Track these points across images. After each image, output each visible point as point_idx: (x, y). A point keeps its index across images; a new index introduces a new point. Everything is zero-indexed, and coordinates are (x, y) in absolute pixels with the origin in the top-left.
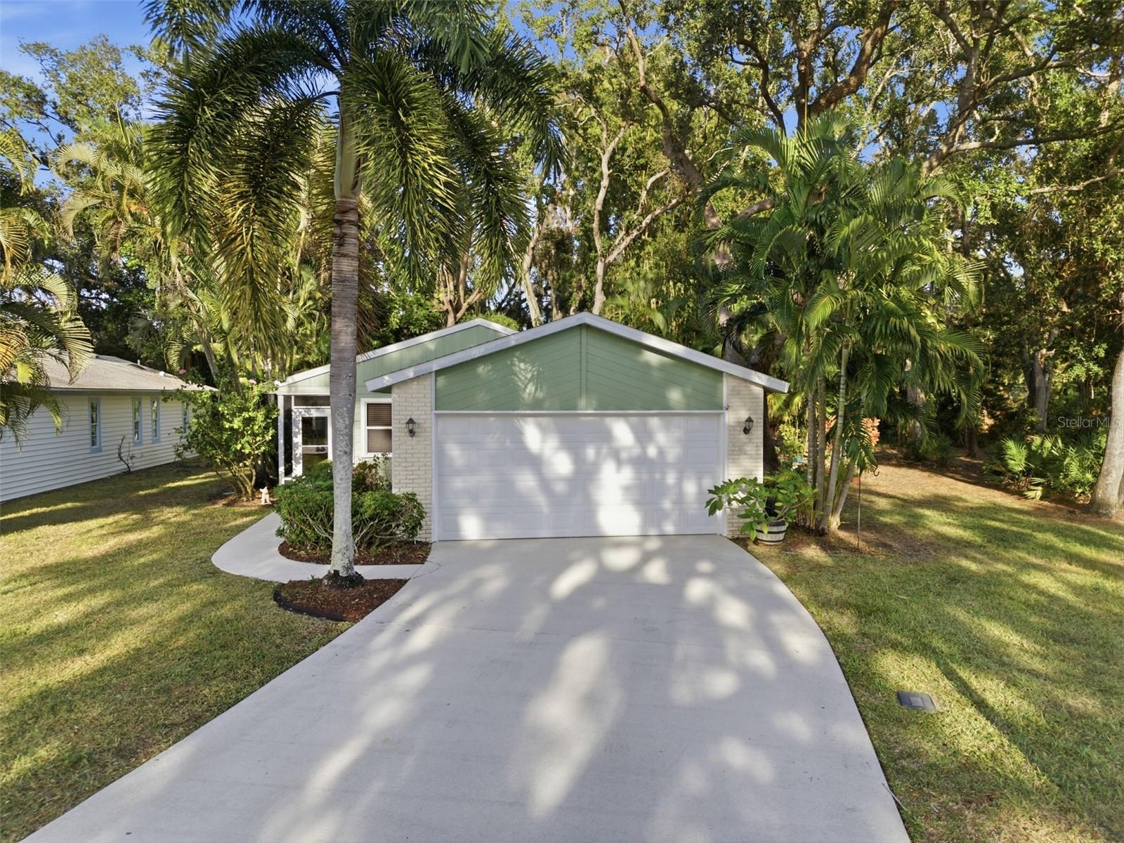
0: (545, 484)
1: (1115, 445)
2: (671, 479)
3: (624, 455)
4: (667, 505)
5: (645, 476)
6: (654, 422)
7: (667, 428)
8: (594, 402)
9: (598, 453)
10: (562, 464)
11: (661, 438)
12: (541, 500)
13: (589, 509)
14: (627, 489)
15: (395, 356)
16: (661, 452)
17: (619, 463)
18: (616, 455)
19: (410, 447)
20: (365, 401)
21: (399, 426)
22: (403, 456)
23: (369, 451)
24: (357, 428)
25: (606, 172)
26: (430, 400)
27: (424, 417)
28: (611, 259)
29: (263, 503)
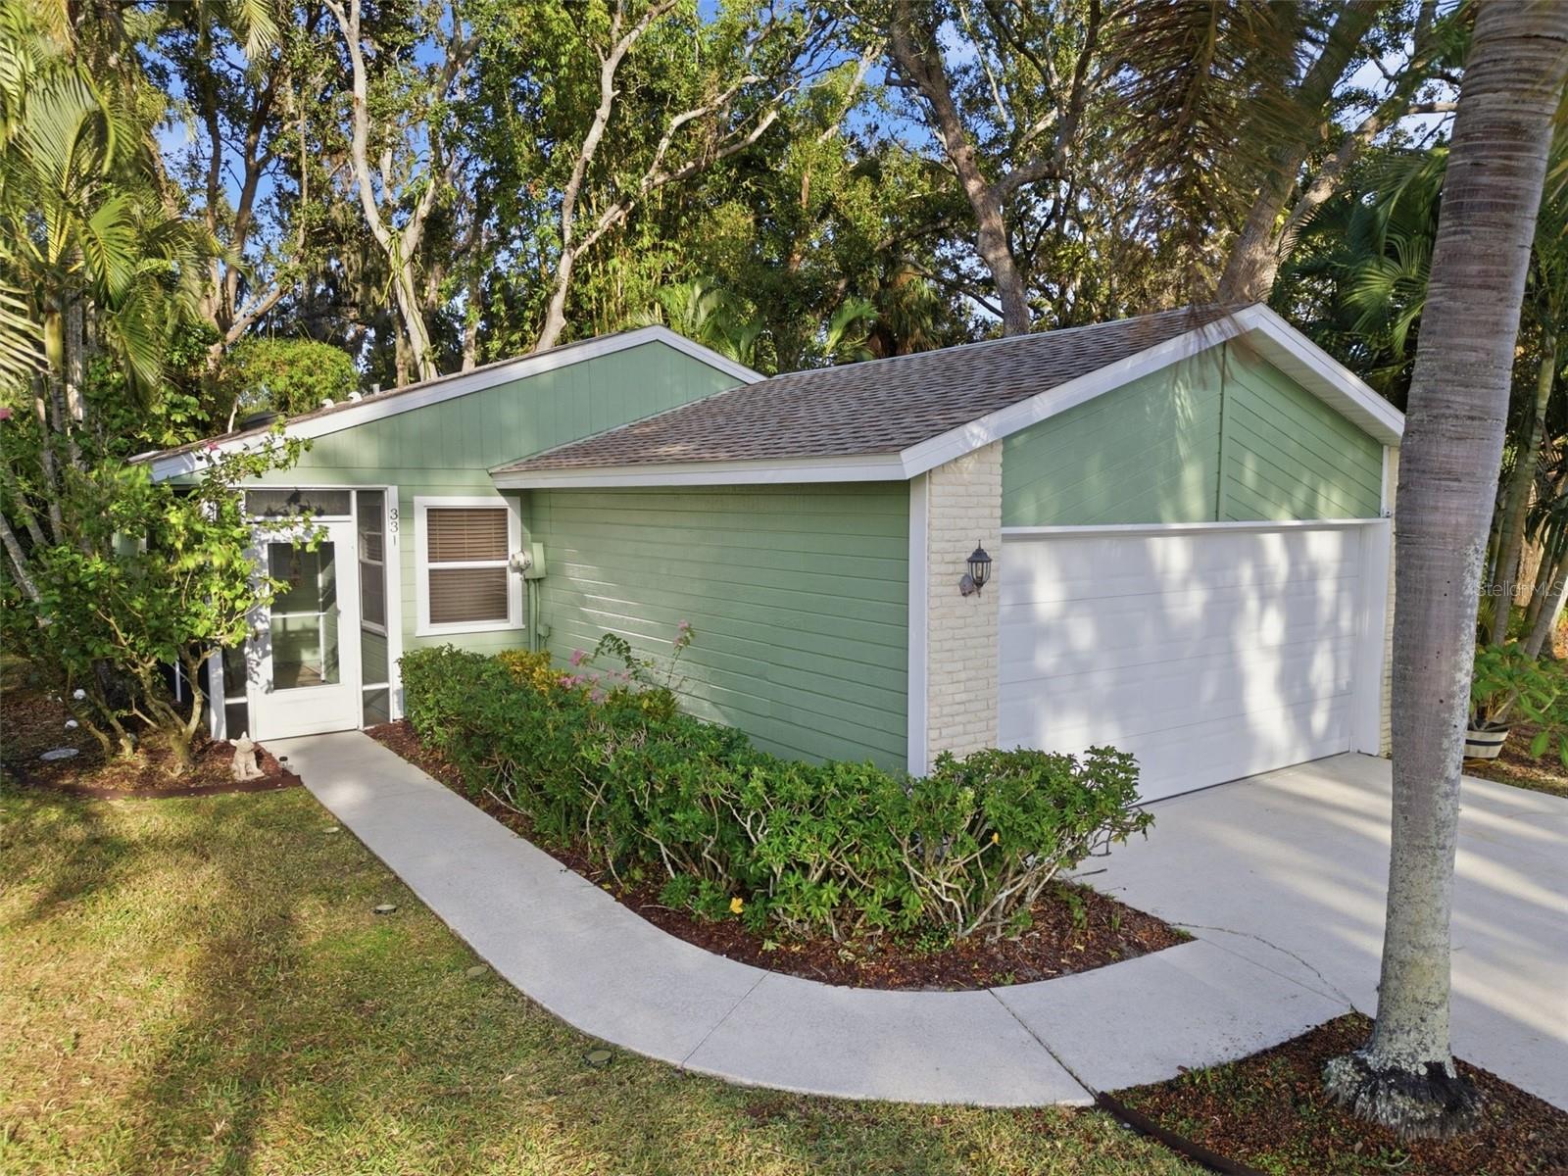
19: (961, 621)
20: (422, 502)
21: (943, 568)
22: (947, 645)
23: (433, 621)
24: (407, 568)
25: (608, 92)
26: (1000, 500)
27: (988, 543)
28: (579, 252)
29: (241, 776)
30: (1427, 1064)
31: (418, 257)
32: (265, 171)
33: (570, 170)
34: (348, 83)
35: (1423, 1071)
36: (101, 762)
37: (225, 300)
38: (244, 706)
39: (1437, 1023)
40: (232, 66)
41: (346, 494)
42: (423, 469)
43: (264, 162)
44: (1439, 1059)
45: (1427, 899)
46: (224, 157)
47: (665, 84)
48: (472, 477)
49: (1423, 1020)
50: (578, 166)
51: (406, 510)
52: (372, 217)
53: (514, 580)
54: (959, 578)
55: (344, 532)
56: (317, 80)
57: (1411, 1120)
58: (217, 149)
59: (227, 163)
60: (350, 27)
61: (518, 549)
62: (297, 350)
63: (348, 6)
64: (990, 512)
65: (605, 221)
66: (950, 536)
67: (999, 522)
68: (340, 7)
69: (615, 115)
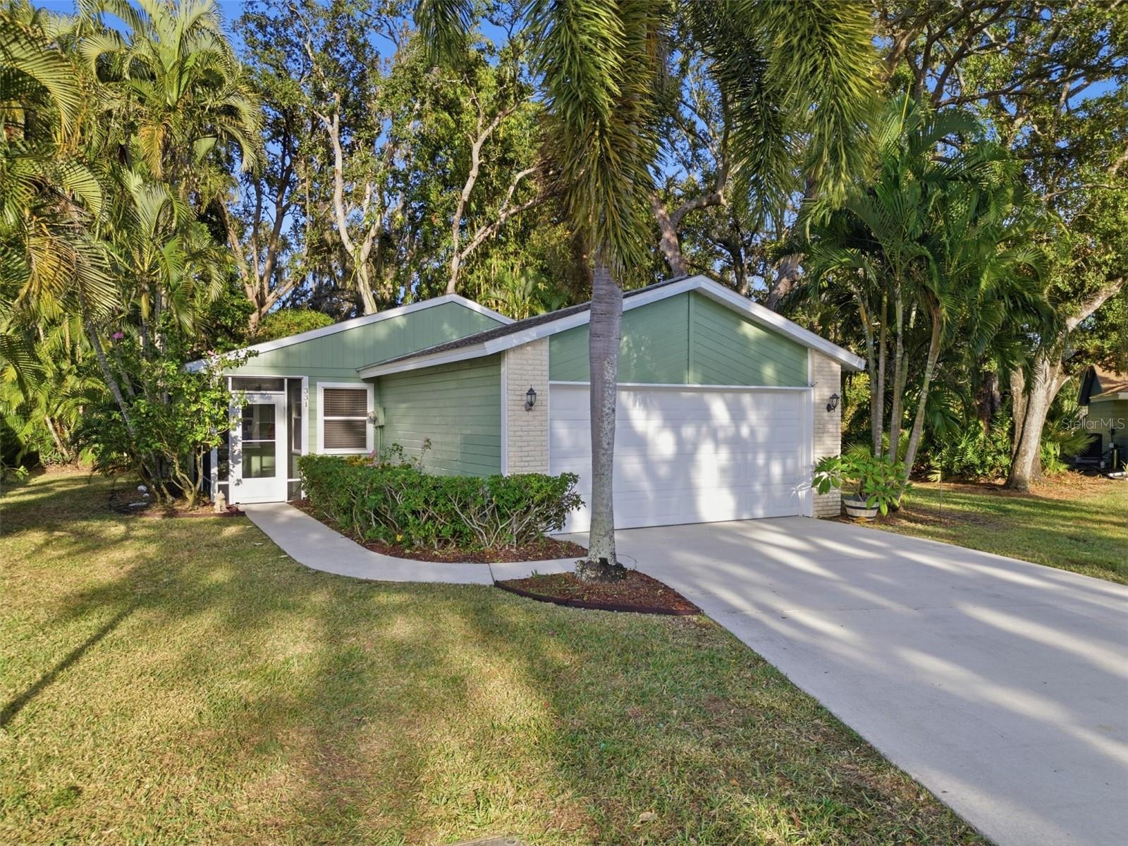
0: (649, 466)
1: (1032, 428)
2: (761, 460)
3: (721, 435)
4: (758, 487)
5: (739, 457)
6: (747, 399)
7: (758, 405)
8: (699, 377)
9: (698, 432)
10: (665, 445)
11: (753, 416)
12: (646, 485)
13: (690, 493)
14: (723, 471)
15: (356, 333)
16: (753, 432)
17: (717, 443)
18: (713, 434)
19: (526, 423)
20: (322, 385)
21: (515, 398)
22: (518, 434)
23: (326, 446)
24: (313, 419)
25: (476, 160)
26: (547, 368)
27: (540, 388)
28: (464, 255)
29: (218, 511)
31: (371, 260)
32: (288, 212)
33: (455, 207)
34: (332, 163)
35: (598, 560)
37: (262, 288)
38: (228, 486)
41: (281, 380)
42: (322, 368)
43: (288, 206)
44: (605, 557)
46: (263, 205)
47: (512, 155)
49: (598, 541)
50: (460, 204)
51: (313, 389)
52: (345, 238)
53: (370, 427)
54: (525, 402)
55: (280, 399)
56: (317, 160)
57: (591, 578)
58: (259, 200)
59: (266, 208)
60: (333, 130)
61: (372, 410)
63: (332, 118)
64: (540, 373)
65: (479, 236)
66: (517, 382)
67: (547, 378)
68: (328, 119)
69: (483, 173)
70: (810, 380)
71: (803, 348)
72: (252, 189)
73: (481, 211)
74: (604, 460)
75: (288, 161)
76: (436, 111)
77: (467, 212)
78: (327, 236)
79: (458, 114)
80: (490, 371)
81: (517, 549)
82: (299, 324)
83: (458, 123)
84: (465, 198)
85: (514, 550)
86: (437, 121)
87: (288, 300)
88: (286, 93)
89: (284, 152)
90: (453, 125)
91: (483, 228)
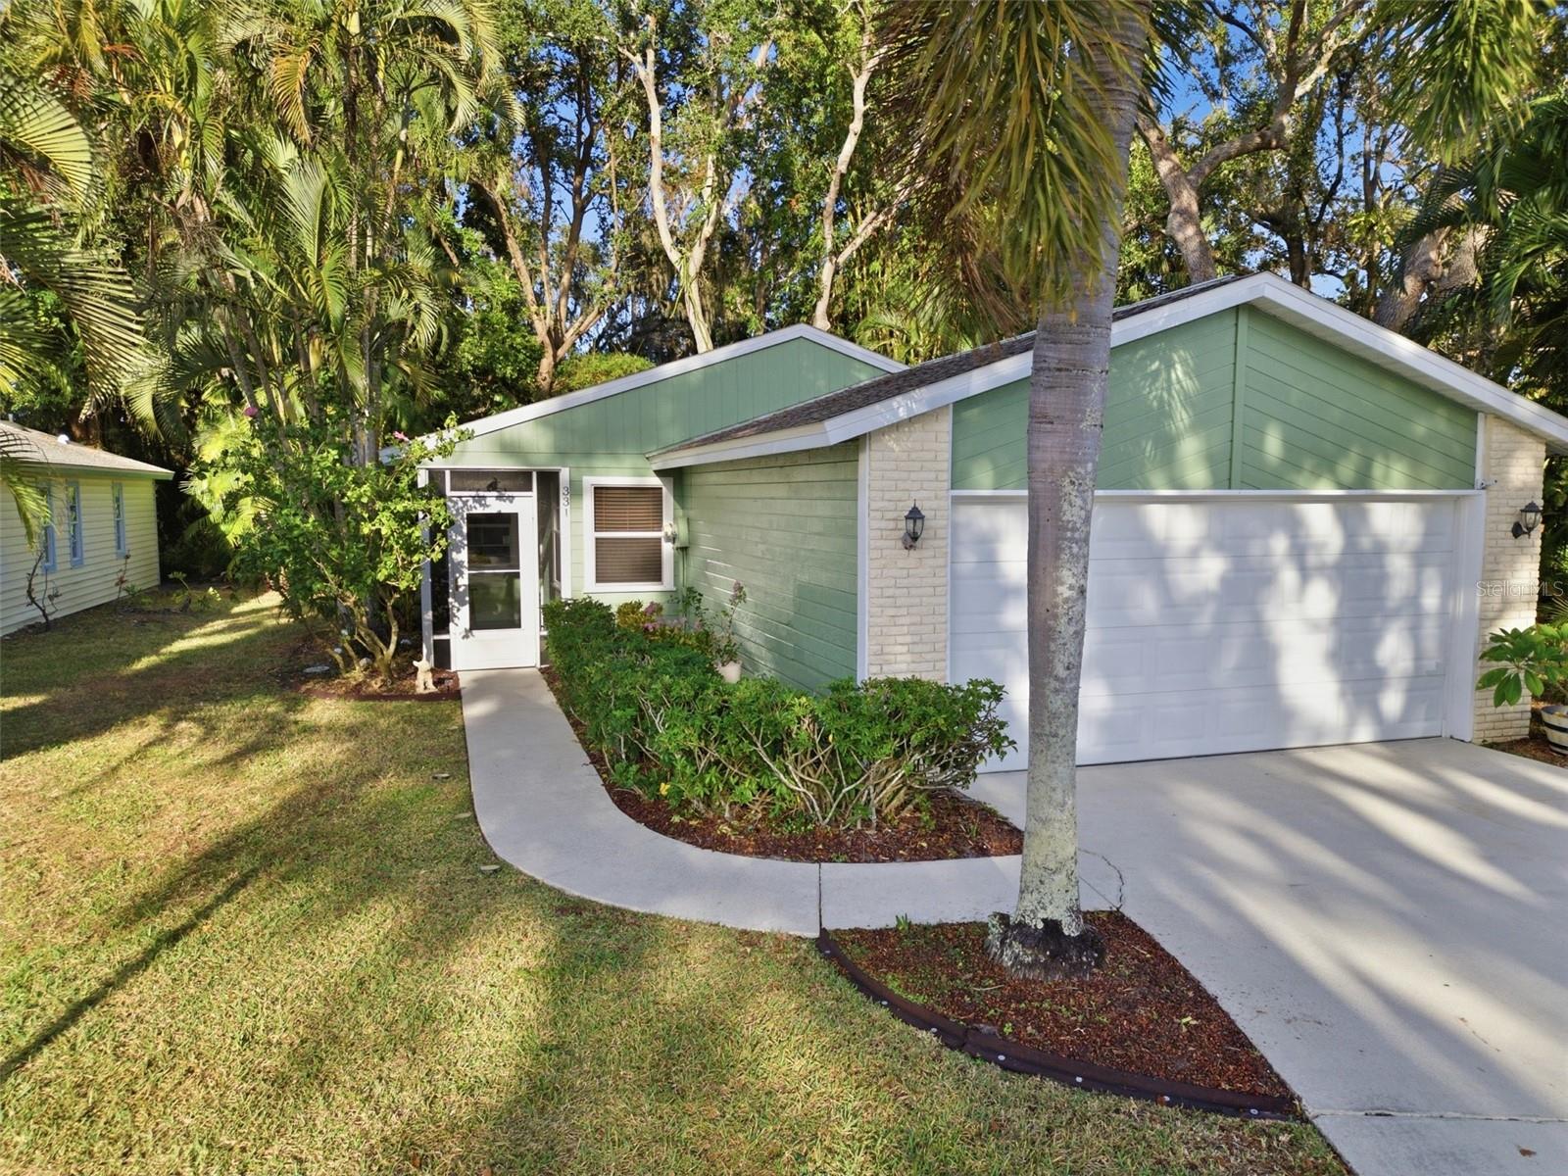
19: (905, 572)
20: (590, 481)
21: (883, 524)
22: (890, 592)
23: (598, 581)
24: (577, 536)
25: (859, 106)
26: (947, 466)
27: (934, 504)
28: (842, 259)
29: (420, 690)
30: (1044, 920)
31: (705, 274)
32: (590, 206)
33: (828, 184)
34: (647, 127)
35: (1040, 926)
36: (337, 675)
38: (448, 642)
39: (1054, 888)
40: (561, 119)
41: (527, 475)
42: (588, 454)
43: (589, 199)
44: (1056, 916)
45: (1044, 778)
46: (555, 197)
48: (629, 462)
49: (1042, 882)
50: (835, 178)
51: (576, 491)
52: (668, 242)
53: (667, 548)
54: (902, 533)
55: (525, 506)
57: (1022, 963)
58: (549, 190)
59: (559, 203)
60: (647, 75)
61: (671, 524)
62: (612, 362)
63: (644, 56)
64: (932, 475)
65: (864, 231)
66: (888, 496)
67: (947, 485)
68: (638, 58)
69: (869, 129)
70: (1479, 476)
71: (1466, 411)
72: (538, 173)
73: (866, 186)
74: (1057, 703)
75: (586, 128)
76: (796, 28)
77: (844, 193)
78: (645, 238)
79: (830, 31)
80: (842, 471)
81: (879, 828)
82: (608, 373)
83: (831, 45)
84: (842, 167)
85: (871, 832)
86: (798, 44)
87: (600, 337)
88: (576, 21)
89: (579, 116)
90: (824, 52)
91: (871, 215)
